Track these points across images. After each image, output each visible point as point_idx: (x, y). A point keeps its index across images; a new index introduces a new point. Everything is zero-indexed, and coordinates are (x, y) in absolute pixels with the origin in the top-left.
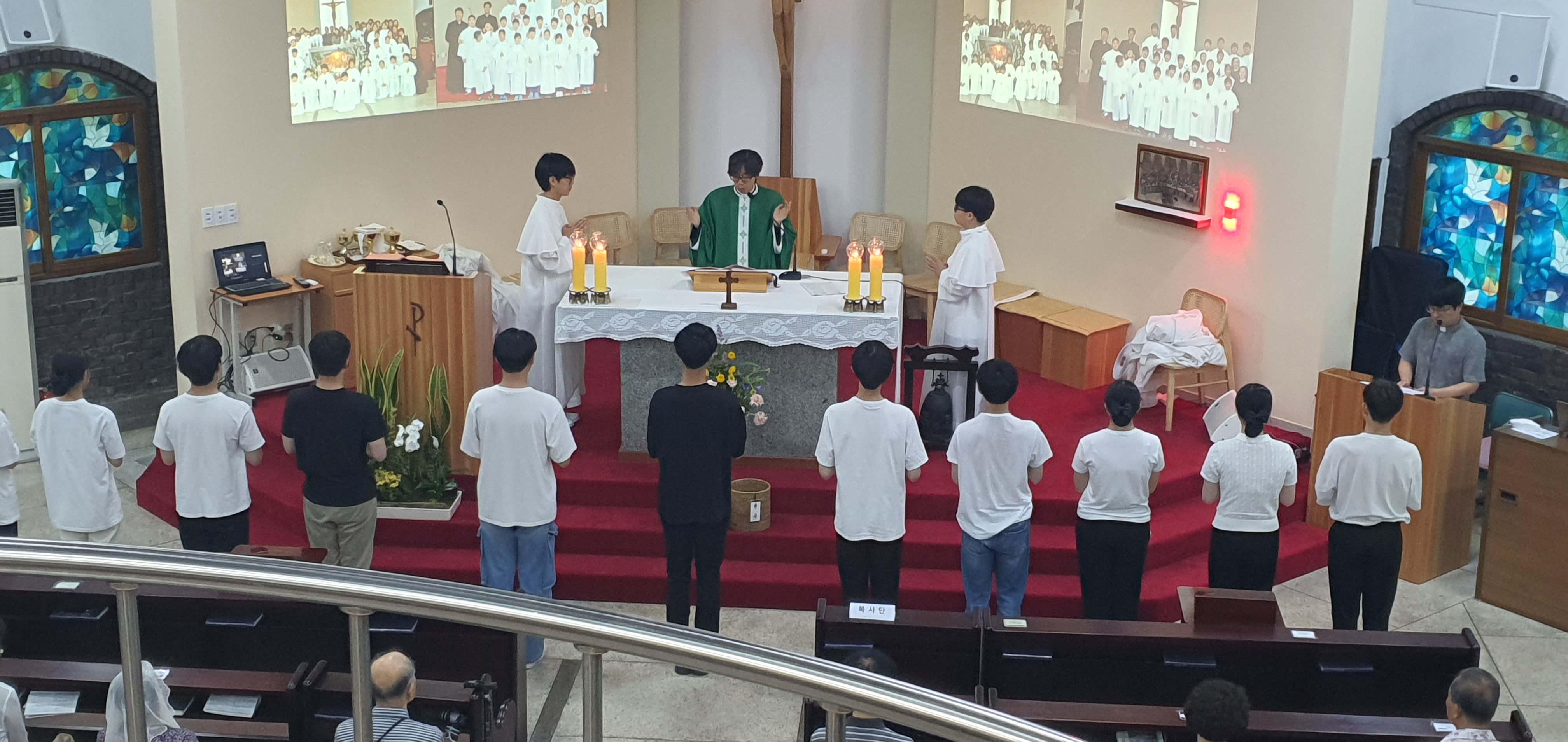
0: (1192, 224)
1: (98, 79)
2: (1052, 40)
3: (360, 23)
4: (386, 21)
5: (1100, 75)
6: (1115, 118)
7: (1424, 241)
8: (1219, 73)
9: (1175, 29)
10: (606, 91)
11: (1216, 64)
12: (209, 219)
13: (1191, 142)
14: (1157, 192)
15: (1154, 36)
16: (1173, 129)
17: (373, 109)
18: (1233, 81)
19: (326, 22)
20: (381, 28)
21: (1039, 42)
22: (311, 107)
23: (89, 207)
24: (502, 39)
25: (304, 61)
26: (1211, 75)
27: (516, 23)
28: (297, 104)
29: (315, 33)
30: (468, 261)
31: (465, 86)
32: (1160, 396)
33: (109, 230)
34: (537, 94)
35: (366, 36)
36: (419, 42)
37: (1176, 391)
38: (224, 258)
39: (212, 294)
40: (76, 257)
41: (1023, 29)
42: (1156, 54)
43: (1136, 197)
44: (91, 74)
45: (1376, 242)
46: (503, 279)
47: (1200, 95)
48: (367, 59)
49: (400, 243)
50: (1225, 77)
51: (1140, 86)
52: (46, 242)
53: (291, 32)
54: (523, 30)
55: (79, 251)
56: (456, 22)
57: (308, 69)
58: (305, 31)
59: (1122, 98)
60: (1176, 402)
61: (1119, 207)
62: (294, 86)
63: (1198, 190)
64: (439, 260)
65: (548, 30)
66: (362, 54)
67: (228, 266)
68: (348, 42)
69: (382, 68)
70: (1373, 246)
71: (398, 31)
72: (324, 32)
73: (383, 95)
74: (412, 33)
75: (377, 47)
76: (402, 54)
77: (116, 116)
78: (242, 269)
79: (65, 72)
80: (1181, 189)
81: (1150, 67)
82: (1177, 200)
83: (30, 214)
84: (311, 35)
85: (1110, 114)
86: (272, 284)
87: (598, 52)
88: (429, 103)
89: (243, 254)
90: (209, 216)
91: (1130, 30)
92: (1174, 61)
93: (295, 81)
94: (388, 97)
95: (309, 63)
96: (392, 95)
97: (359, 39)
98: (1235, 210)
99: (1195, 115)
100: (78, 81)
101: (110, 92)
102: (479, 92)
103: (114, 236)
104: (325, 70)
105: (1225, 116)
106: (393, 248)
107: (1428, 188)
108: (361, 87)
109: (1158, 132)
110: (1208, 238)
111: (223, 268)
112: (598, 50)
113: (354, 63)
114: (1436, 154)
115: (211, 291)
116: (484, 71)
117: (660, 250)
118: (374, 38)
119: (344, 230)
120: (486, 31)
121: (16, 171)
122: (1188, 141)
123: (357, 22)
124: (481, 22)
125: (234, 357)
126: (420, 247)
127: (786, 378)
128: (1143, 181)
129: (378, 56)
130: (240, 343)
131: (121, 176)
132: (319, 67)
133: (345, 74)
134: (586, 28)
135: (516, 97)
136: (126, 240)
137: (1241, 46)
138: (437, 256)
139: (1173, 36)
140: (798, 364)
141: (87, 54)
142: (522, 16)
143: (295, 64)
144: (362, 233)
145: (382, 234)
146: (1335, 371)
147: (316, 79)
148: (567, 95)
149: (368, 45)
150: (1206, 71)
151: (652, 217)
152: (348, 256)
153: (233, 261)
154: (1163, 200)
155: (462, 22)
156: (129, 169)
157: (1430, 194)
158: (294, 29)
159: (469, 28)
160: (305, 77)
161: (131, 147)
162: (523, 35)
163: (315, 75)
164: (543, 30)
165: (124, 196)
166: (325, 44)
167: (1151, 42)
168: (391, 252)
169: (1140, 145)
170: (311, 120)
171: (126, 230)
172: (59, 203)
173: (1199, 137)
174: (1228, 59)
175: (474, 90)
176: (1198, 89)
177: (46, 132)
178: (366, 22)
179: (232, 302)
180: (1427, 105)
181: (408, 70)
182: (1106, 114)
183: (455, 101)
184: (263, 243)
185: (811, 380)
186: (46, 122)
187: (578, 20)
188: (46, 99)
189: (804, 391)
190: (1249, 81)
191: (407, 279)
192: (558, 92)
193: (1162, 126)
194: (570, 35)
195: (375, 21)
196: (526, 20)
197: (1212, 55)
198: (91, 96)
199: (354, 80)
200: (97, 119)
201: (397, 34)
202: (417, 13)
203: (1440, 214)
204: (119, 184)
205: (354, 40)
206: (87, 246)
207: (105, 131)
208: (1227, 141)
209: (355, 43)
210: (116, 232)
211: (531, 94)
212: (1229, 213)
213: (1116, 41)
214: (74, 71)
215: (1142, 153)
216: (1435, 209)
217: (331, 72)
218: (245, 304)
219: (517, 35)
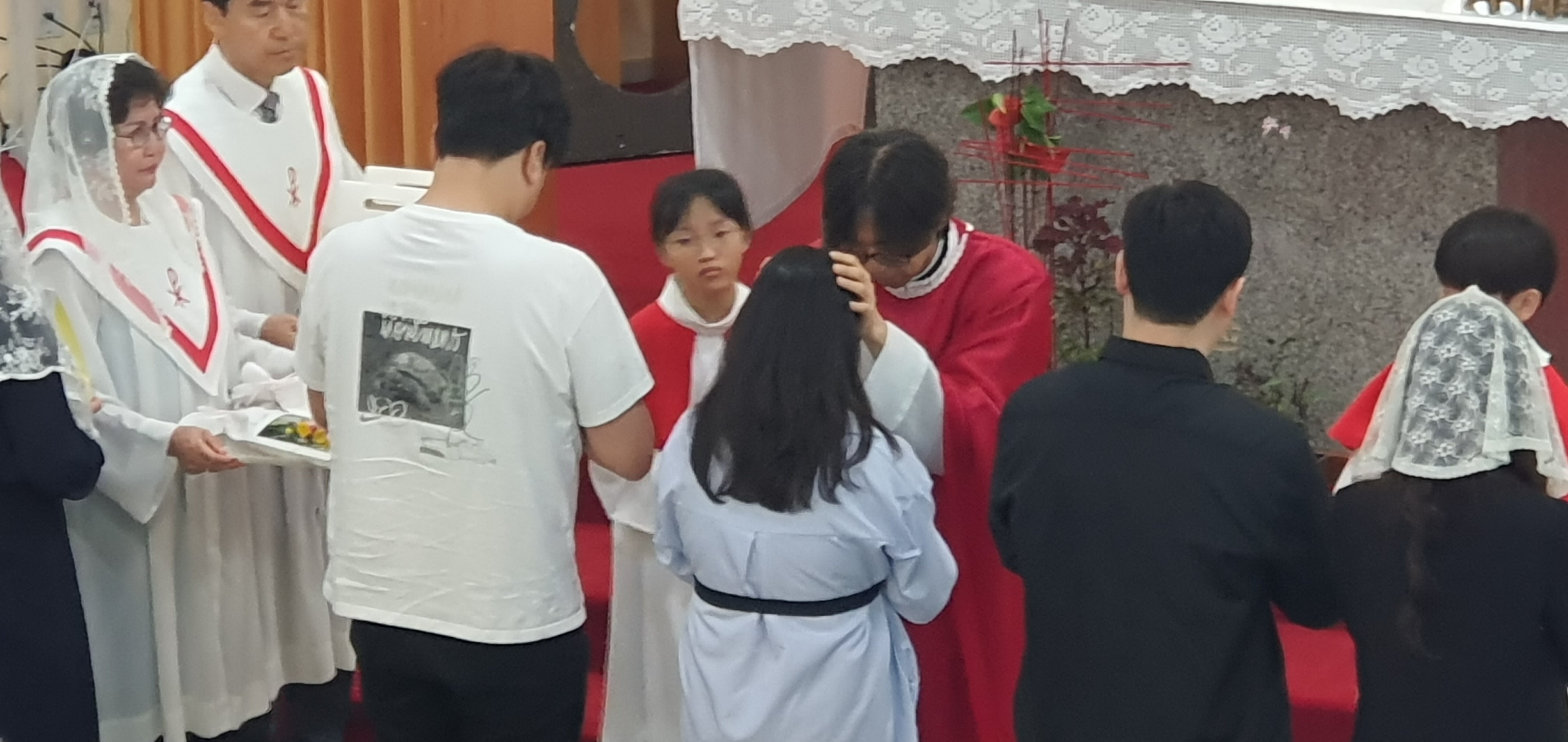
127: (1345, 207)
140: (1380, 166)
185: (1420, 219)
189: (1400, 253)
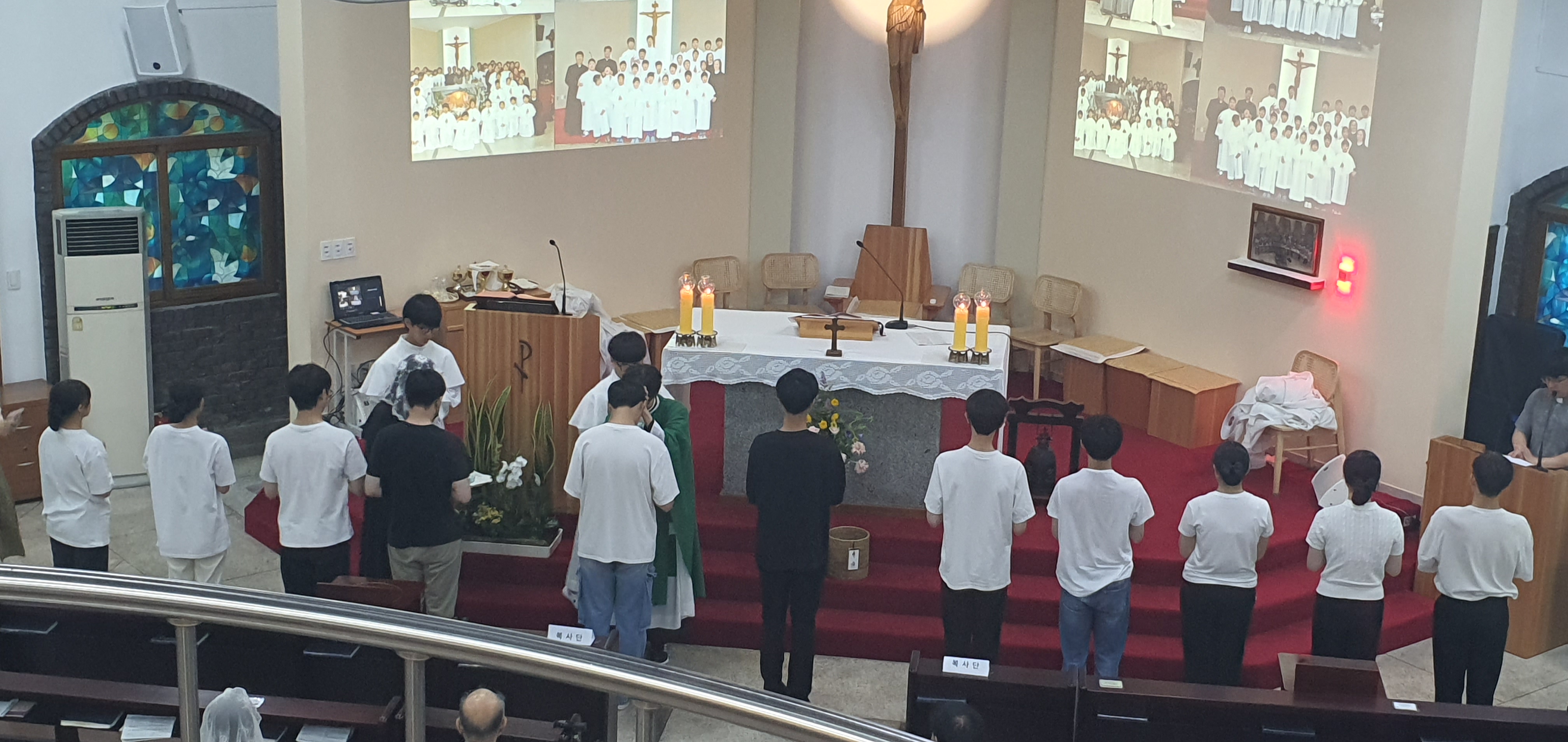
0: (1306, 285)
1: (224, 111)
2: (1168, 97)
3: (482, 64)
4: (508, 62)
5: (1217, 133)
6: (1230, 177)
7: (1541, 311)
8: (1336, 136)
9: (1294, 90)
10: (722, 136)
11: (1334, 127)
12: (327, 252)
13: (1306, 203)
14: (1271, 252)
15: (1272, 96)
16: (1288, 191)
17: (491, 147)
18: (1351, 144)
19: (449, 62)
20: (502, 70)
21: (1156, 99)
22: (431, 146)
23: (211, 236)
24: (621, 84)
25: (426, 99)
26: (1328, 137)
27: (635, 68)
28: (417, 142)
29: (437, 73)
30: (579, 302)
31: (583, 129)
32: (1268, 458)
33: (230, 260)
34: (653, 138)
35: (487, 77)
36: (539, 84)
37: (1285, 454)
38: (340, 291)
39: (327, 326)
40: (196, 286)
41: (1139, 86)
42: (1274, 115)
43: (1249, 257)
44: (217, 107)
45: (1492, 309)
46: (613, 319)
47: (1317, 156)
48: (488, 100)
49: (512, 281)
50: (1342, 139)
51: (1256, 146)
52: (167, 271)
53: (414, 72)
54: (642, 74)
55: (199, 280)
56: (576, 65)
57: (430, 108)
58: (428, 70)
59: (1237, 157)
60: (1284, 465)
61: (1231, 266)
62: (415, 124)
63: (1312, 251)
64: (550, 299)
65: (666, 76)
66: (483, 94)
67: (344, 299)
68: (470, 82)
69: (502, 108)
70: (1489, 314)
71: (520, 72)
72: (446, 72)
73: (502, 135)
74: (532, 75)
75: (498, 88)
76: (522, 95)
77: (240, 149)
78: (357, 302)
79: (192, 104)
80: (1295, 250)
81: (1267, 127)
82: (1290, 261)
83: (152, 242)
84: (434, 75)
85: (1225, 173)
86: (386, 318)
87: (715, 98)
88: (547, 144)
89: (359, 288)
90: (326, 250)
91: (1247, 89)
92: (1291, 122)
93: (416, 119)
94: (507, 137)
95: (431, 102)
96: (510, 136)
97: (481, 79)
98: (1350, 273)
99: (1311, 176)
100: (205, 113)
101: (236, 125)
102: (596, 135)
103: (234, 266)
104: (446, 109)
105: (1341, 178)
106: (506, 286)
107: (1546, 257)
108: (481, 126)
109: (1273, 192)
110: (1322, 301)
111: (339, 300)
112: (715, 96)
113: (475, 103)
114: (1556, 223)
115: (326, 323)
116: (602, 114)
117: (769, 295)
118: (495, 79)
119: (459, 267)
120: (606, 75)
121: (140, 200)
122: (1303, 202)
123: (479, 64)
124: (600, 66)
125: (345, 389)
126: (532, 286)
127: (889, 427)
128: (1257, 241)
129: (498, 97)
130: (352, 375)
131: (243, 208)
132: (440, 106)
133: (466, 113)
134: (704, 74)
135: (633, 140)
136: (245, 270)
137: (1359, 109)
138: (549, 295)
139: (1291, 97)
140: (902, 413)
141: (215, 87)
142: (641, 61)
143: (417, 102)
144: (476, 269)
145: (496, 271)
146: (1447, 439)
147: (437, 118)
148: (683, 139)
149: (489, 85)
150: (1324, 133)
151: (763, 262)
152: (462, 292)
153: (348, 294)
154: (1276, 261)
155: (582, 65)
156: (251, 201)
157: (1548, 263)
158: (417, 68)
159: (589, 72)
160: (426, 115)
161: (253, 180)
162: (642, 79)
163: (436, 115)
164: (662, 75)
165: (245, 228)
166: (447, 84)
167: (1268, 102)
168: (503, 290)
169: (1254, 204)
170: (430, 158)
171: (246, 261)
172: (181, 232)
173: (1315, 198)
174: (1345, 121)
175: (591, 132)
176: (1315, 150)
177: (171, 162)
178: (488, 63)
179: (346, 334)
180: (1548, 173)
181: (528, 111)
182: (1221, 173)
183: (572, 143)
184: (379, 278)
185: (914, 430)
186: (171, 152)
187: (696, 66)
188: (172, 130)
189: (907, 440)
190: (1367, 144)
191: (517, 317)
192: (674, 137)
193: (1278, 186)
194: (688, 81)
195: (496, 62)
196: (645, 65)
197: (1330, 117)
198: (216, 128)
199: (474, 120)
200: (222, 151)
201: (518, 76)
202: (538, 55)
203: (1558, 283)
204: (241, 215)
205: (475, 80)
206: (207, 276)
207: (229, 163)
208: (1343, 203)
209: (477, 84)
210: (236, 263)
211: (648, 138)
212: (1343, 276)
213: (1232, 101)
214: (201, 103)
215: (1256, 213)
216: (1553, 279)
217: (452, 111)
218: (359, 337)
219: (636, 80)
